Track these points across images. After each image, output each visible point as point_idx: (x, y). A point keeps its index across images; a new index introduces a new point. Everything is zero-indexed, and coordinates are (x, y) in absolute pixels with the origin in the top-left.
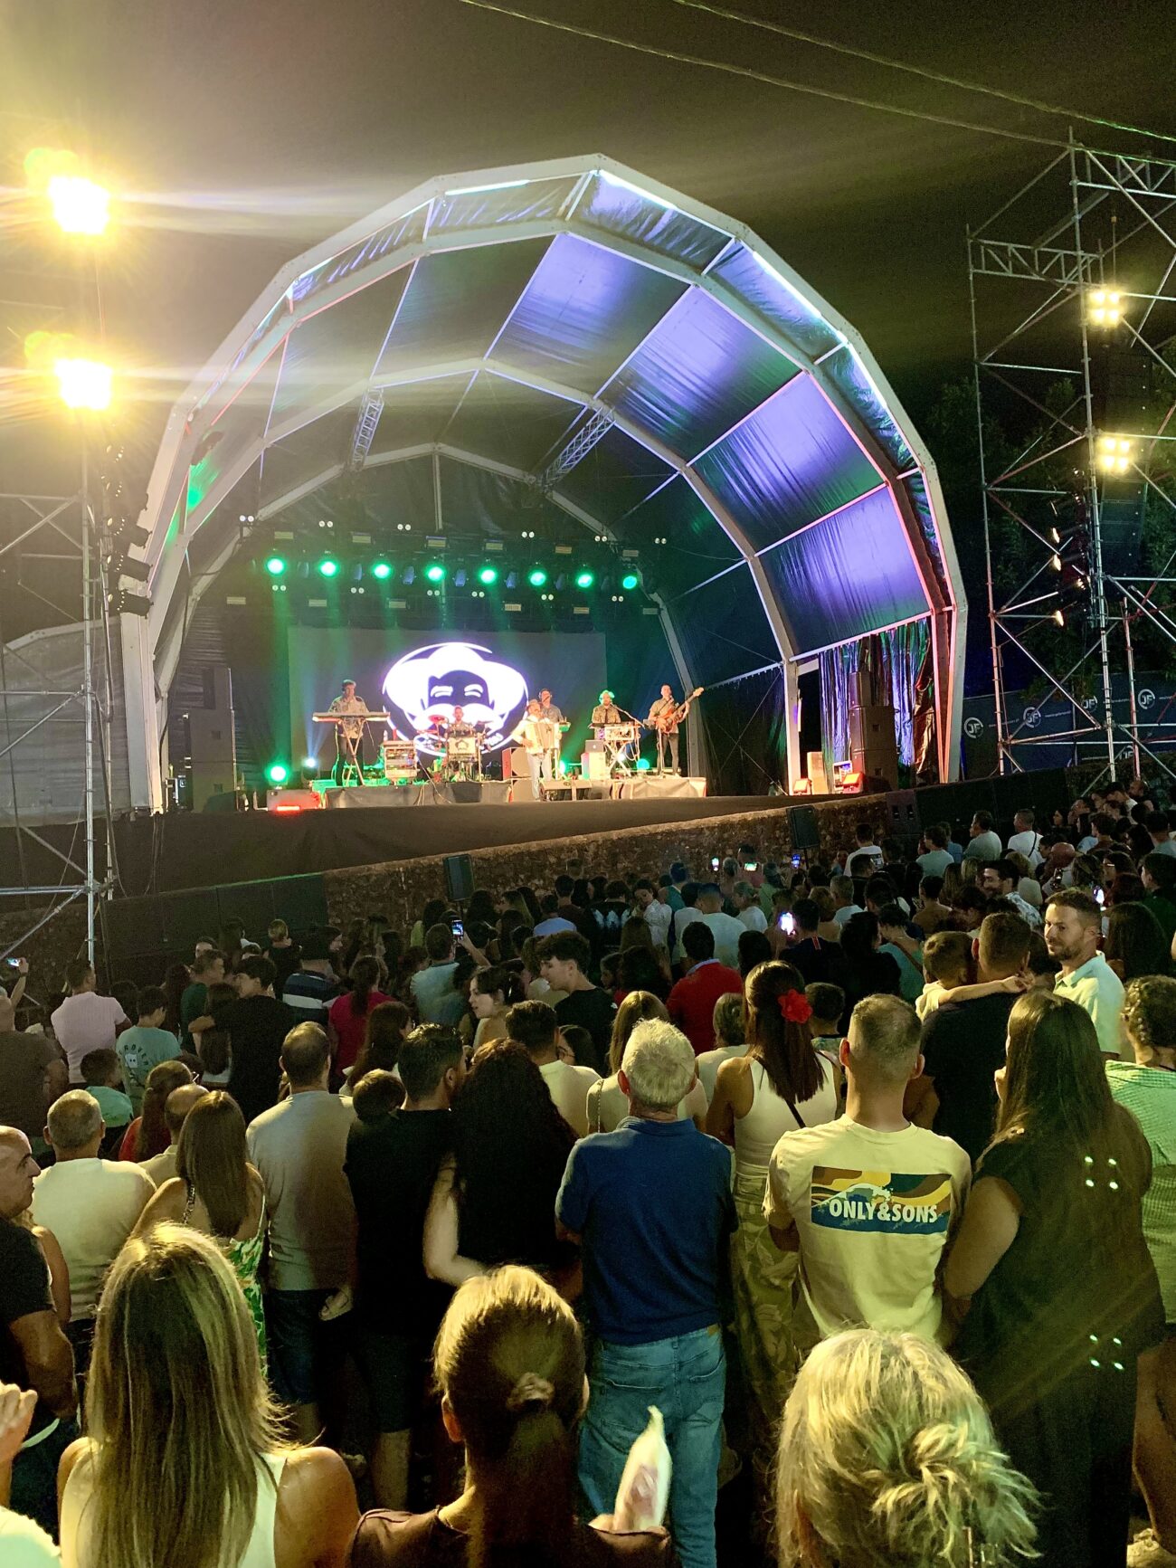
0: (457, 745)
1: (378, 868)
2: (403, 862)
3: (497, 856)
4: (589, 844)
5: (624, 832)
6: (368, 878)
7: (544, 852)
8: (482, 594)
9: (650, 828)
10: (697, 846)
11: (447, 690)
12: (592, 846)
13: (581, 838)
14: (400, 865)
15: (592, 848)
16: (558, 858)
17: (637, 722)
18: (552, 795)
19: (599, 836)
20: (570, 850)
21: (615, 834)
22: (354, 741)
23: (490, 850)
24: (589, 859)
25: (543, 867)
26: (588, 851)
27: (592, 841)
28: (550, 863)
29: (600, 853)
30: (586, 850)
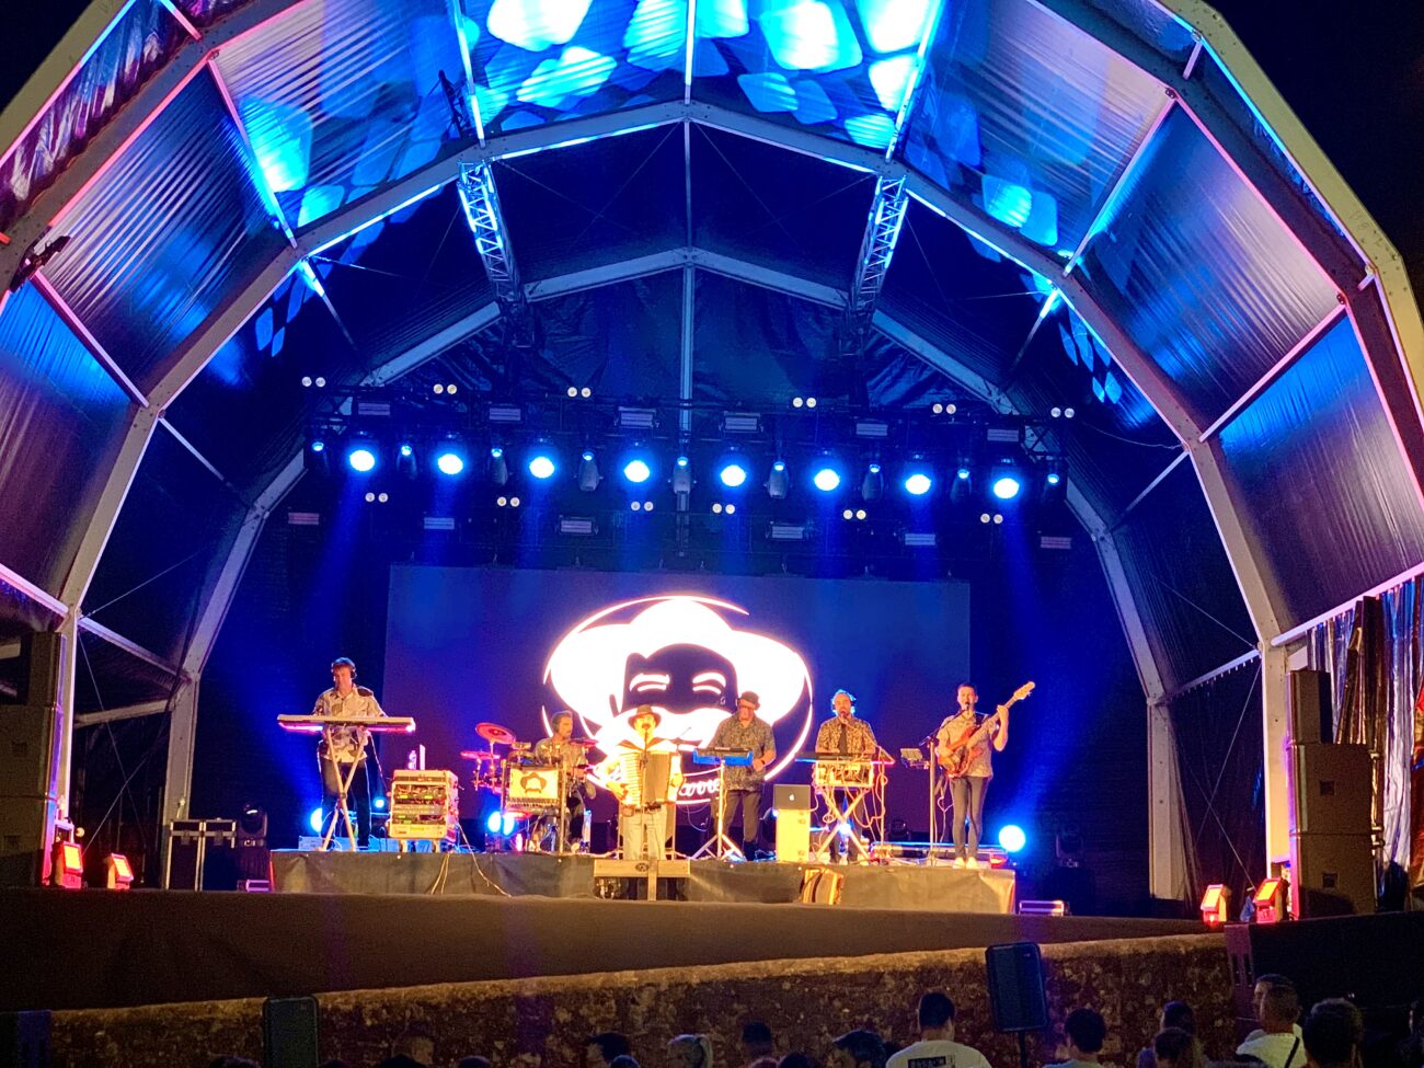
1: (231, 1007)
3: (455, 1001)
4: (641, 989)
5: (716, 972)
6: (207, 1024)
7: (547, 1001)
8: (728, 508)
9: (772, 967)
10: (867, 1010)
12: (645, 995)
13: (628, 977)
15: (646, 998)
16: (575, 1014)
19: (662, 975)
20: (600, 997)
21: (696, 974)
22: (345, 769)
24: (639, 1020)
25: (544, 1029)
26: (638, 1004)
27: (649, 985)
28: (558, 1022)
29: (661, 1010)
30: (634, 1001)
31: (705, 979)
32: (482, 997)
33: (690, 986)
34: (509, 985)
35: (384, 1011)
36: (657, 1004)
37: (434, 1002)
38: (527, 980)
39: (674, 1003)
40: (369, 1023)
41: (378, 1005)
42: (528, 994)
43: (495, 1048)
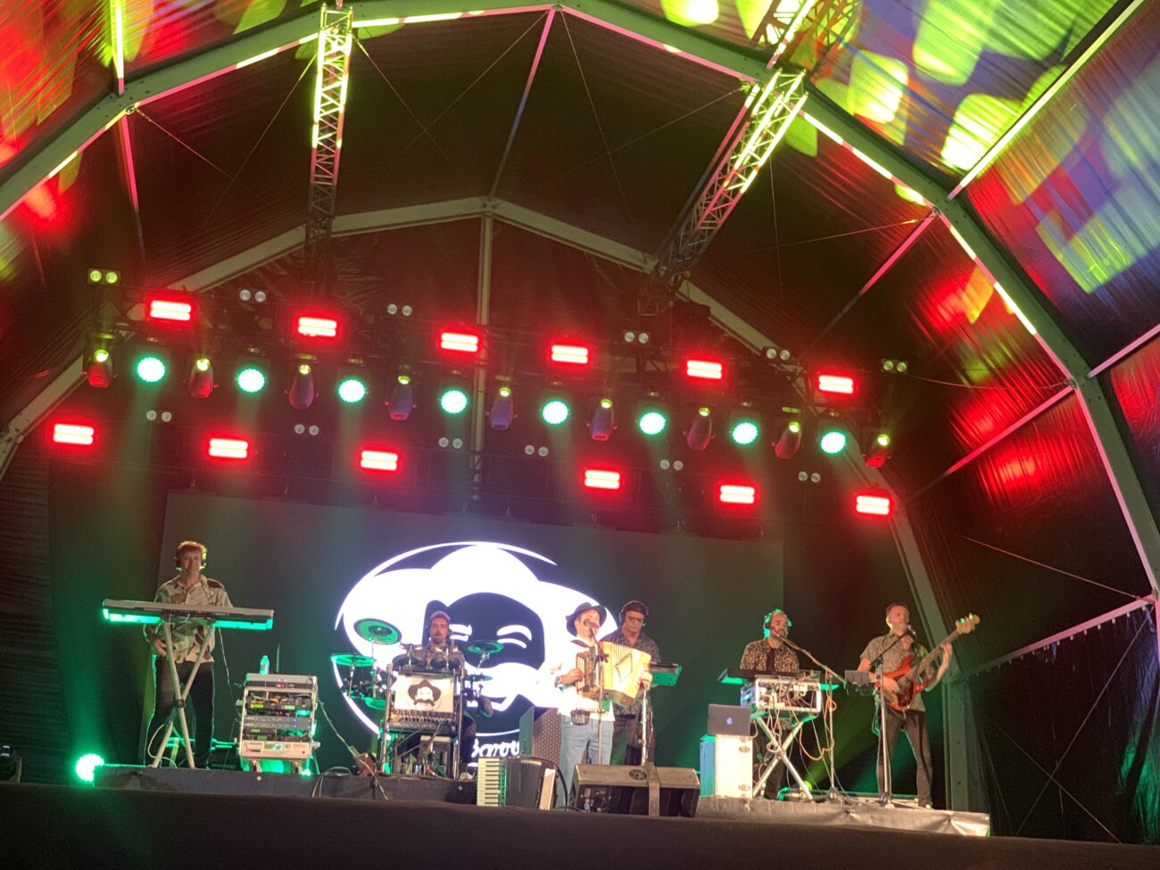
8: (543, 451)
17: (830, 673)
22: (185, 668)
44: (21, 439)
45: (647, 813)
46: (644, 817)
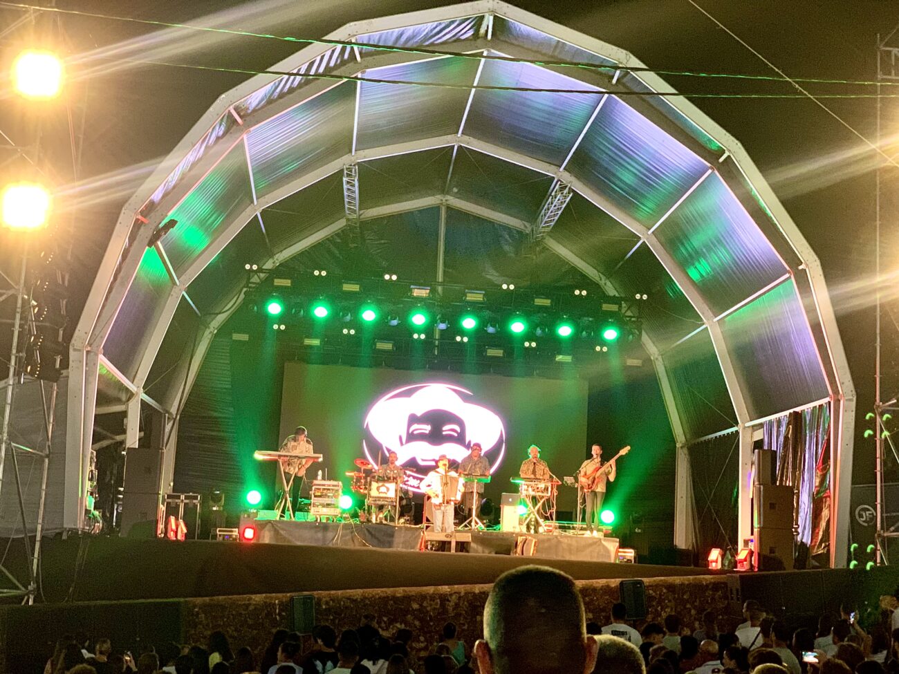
0: (378, 489)
1: (258, 598)
2: (280, 595)
3: (364, 598)
4: (451, 595)
6: (247, 606)
7: (408, 599)
8: (465, 339)
11: (426, 428)
12: (454, 597)
13: (445, 589)
14: (277, 598)
16: (421, 605)
18: (433, 545)
20: (432, 598)
23: (360, 591)
24: (450, 609)
25: (407, 612)
26: (450, 601)
27: (455, 593)
28: (413, 609)
29: (461, 605)
30: (448, 600)
31: (482, 590)
32: (377, 596)
33: (474, 593)
34: (389, 591)
35: (331, 602)
36: (459, 602)
37: (355, 598)
38: (397, 589)
39: (468, 601)
40: (324, 607)
41: (328, 599)
42: (399, 595)
43: (384, 621)
44: (216, 331)
45: (450, 551)
46: (449, 553)
